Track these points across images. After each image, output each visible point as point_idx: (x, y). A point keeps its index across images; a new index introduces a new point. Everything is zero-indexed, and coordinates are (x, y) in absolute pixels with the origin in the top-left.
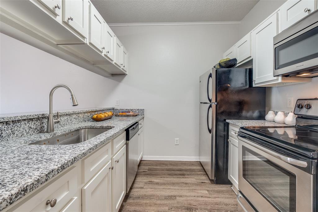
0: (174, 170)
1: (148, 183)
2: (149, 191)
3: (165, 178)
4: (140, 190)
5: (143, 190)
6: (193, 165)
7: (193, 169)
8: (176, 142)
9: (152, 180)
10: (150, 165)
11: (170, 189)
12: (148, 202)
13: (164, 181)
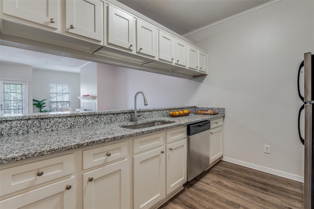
0: (255, 181)
1: (216, 182)
2: (213, 189)
3: (238, 185)
4: (205, 185)
5: (208, 186)
6: (289, 184)
7: (286, 189)
8: (266, 149)
9: (222, 182)
10: (227, 167)
11: (237, 196)
12: (207, 197)
13: (235, 187)
